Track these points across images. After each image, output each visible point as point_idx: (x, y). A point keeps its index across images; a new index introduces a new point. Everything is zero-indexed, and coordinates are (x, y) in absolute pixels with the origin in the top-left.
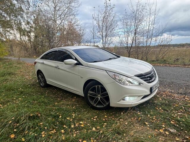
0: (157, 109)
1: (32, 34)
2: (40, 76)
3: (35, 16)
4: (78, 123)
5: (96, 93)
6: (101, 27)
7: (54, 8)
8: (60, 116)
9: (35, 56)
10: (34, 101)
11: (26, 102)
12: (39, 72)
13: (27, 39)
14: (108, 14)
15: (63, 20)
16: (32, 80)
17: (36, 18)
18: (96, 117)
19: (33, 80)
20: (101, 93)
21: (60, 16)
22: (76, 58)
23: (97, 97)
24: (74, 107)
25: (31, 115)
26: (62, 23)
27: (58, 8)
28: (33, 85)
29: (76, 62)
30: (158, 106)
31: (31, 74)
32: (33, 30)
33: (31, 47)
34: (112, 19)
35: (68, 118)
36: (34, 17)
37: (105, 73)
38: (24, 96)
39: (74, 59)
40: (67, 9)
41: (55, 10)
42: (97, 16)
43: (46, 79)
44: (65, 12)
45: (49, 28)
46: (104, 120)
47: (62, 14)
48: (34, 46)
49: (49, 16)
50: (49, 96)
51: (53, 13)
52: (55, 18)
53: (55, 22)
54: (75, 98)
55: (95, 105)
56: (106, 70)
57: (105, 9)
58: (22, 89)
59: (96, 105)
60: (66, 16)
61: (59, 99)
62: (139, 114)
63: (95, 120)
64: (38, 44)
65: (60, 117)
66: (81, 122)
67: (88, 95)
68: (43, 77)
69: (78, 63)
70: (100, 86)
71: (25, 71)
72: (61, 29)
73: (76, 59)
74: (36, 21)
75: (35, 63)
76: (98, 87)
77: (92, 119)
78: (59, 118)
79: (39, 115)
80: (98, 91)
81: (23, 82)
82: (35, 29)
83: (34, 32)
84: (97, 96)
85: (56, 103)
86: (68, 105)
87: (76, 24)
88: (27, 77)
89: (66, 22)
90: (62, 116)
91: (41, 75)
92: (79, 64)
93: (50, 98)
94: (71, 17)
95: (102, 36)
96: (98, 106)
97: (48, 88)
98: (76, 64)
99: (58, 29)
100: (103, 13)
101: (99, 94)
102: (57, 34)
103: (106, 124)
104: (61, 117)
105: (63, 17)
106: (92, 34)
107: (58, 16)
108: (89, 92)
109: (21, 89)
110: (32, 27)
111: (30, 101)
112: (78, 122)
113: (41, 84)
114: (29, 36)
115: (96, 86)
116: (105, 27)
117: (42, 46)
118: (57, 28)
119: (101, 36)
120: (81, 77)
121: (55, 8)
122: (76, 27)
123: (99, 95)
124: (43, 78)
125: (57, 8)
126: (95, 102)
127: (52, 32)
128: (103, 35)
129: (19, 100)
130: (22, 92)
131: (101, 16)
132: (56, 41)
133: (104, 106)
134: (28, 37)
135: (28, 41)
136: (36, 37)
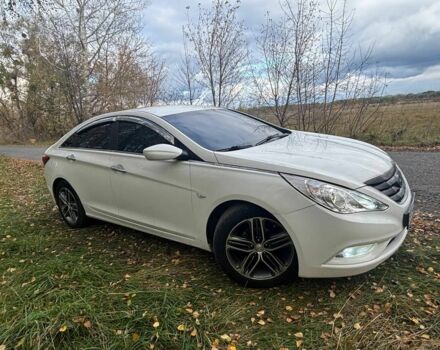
0: (423, 271)
1: (22, 82)
2: (62, 196)
3: (25, 32)
4: (217, 341)
5: (251, 240)
6: (208, 58)
7: (78, 10)
8: (153, 321)
9: (33, 141)
10: (59, 276)
11: (34, 279)
12: (61, 185)
13: (8, 94)
14: (223, 24)
15: (103, 42)
16: (37, 206)
17: (28, 37)
18: (263, 312)
19: (41, 207)
20: (267, 238)
21: (95, 32)
22: (176, 139)
23: (253, 251)
24: (184, 286)
25: (61, 330)
26: (101, 50)
27: (89, 12)
28: (44, 222)
29: (179, 151)
30: (421, 264)
31: (31, 190)
32: (23, 70)
33: (22, 117)
34: (233, 37)
35: (181, 328)
36: (24, 36)
37: (278, 180)
38: (22, 261)
39: (171, 144)
40: (112, 15)
41: (81, 17)
42: (197, 30)
43: (82, 202)
44: (110, 21)
45: (68, 66)
46: (289, 320)
47: (101, 28)
48: (30, 114)
49: (67, 32)
50: (100, 253)
51: (77, 24)
52: (83, 37)
53: (83, 47)
54: (178, 253)
55: (247, 275)
56: (279, 173)
57: (215, 12)
58: (13, 237)
59: (252, 275)
60: (112, 31)
61: (130, 262)
62: (380, 290)
63: (262, 323)
64: (40, 108)
65: (156, 325)
66: (225, 337)
67: (228, 246)
68: (74, 197)
69: (186, 153)
70: (261, 219)
71: (13, 183)
72: (99, 67)
73: (178, 144)
74: (29, 46)
75: (46, 159)
76: (257, 223)
77: (253, 320)
78: (154, 329)
79: (87, 324)
80: (258, 234)
81: (11, 214)
82: (30, 67)
83: (26, 76)
84: (253, 248)
85: (127, 276)
86: (163, 279)
87: (138, 53)
88: (21, 197)
89: (113, 49)
90: (160, 321)
91: (66, 194)
92: (189, 156)
93: (103, 260)
94: (125, 35)
95: (212, 82)
96: (256, 278)
97: (91, 229)
98: (181, 158)
99: (92, 65)
100: (210, 21)
101: (260, 242)
102: (91, 80)
103: (300, 335)
104: (160, 326)
105: (104, 33)
106: (183, 75)
107: (89, 33)
108: (229, 237)
109: (8, 236)
110: (21, 63)
111: (46, 278)
112: (215, 337)
113: (68, 218)
114: (13, 88)
115: (251, 220)
116: (217, 59)
117: (50, 111)
118: (89, 63)
119: (207, 82)
120: (198, 194)
121: (80, 11)
122: (140, 60)
123: (259, 245)
124: (72, 200)
125: (87, 12)
126: (248, 267)
127: (77, 76)
128: (214, 79)
129: (10, 274)
130: (14, 249)
131: (205, 29)
132: (89, 98)
133: (273, 274)
134: (12, 90)
135: (10, 102)
136: (32, 88)
